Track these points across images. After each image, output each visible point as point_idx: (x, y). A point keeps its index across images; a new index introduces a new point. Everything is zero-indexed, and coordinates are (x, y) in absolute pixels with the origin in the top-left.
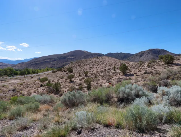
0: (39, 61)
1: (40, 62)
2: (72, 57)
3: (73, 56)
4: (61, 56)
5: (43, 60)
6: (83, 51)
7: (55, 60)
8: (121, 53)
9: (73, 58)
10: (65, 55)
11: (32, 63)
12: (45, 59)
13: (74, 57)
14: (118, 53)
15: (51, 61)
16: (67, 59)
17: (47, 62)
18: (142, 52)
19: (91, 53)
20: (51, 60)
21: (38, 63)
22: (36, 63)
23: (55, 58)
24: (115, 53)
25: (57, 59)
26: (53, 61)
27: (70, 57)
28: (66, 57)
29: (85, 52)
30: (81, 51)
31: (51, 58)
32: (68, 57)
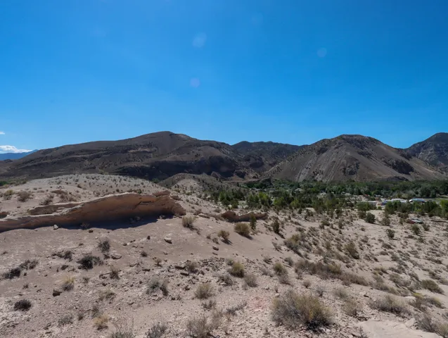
0: (51, 158)
1: (54, 160)
2: (146, 150)
3: (149, 146)
4: (118, 146)
5: (64, 156)
6: (176, 135)
7: (98, 156)
8: (270, 143)
9: (150, 152)
10: (128, 144)
11: (29, 162)
12: (70, 153)
13: (153, 149)
14: (262, 143)
15: (85, 158)
16: (133, 153)
17: (74, 160)
18: (324, 140)
19: (196, 140)
20: (88, 156)
21: (47, 163)
22: (40, 165)
23: (99, 151)
24: (255, 143)
25: (105, 154)
26: (91, 159)
27: (140, 149)
28: (131, 149)
29: (182, 137)
30: (171, 135)
31: (88, 151)
32: (137, 149)
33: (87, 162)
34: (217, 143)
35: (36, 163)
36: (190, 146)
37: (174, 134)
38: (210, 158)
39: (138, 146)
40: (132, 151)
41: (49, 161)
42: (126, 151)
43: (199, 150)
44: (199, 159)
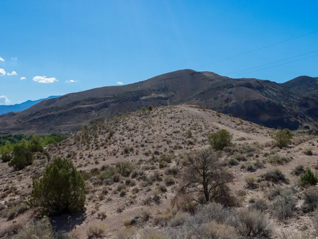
0: (57, 109)
1: (60, 111)
2: (161, 95)
3: (165, 90)
4: (127, 93)
5: (69, 105)
6: (199, 73)
7: (106, 106)
10: (139, 88)
11: (35, 115)
12: (75, 103)
13: (170, 94)
15: (92, 109)
16: (145, 100)
17: (79, 111)
19: (227, 79)
20: (94, 105)
21: (53, 116)
22: (48, 116)
23: (107, 99)
25: (113, 102)
26: (98, 109)
27: (153, 95)
28: (142, 96)
29: (208, 75)
30: (192, 74)
31: (92, 100)
32: (150, 94)
33: (93, 113)
34: (258, 81)
35: (42, 116)
36: (219, 88)
37: (195, 72)
38: (245, 103)
39: (150, 91)
40: (144, 98)
41: (55, 113)
42: (137, 99)
43: (230, 93)
44: (231, 104)
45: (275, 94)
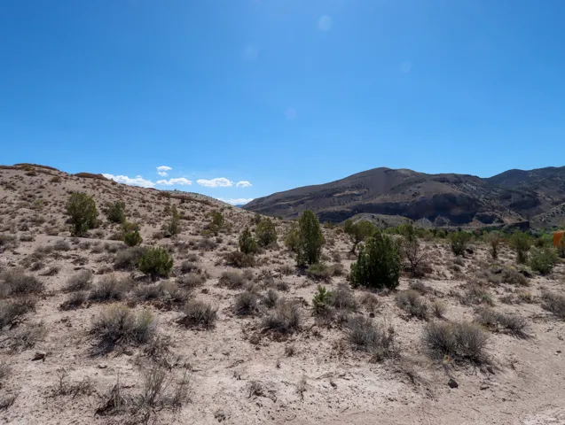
1: (263, 208)
2: (355, 192)
3: (358, 187)
4: (324, 190)
5: (272, 203)
7: (302, 202)
9: (359, 196)
10: (334, 186)
12: (277, 201)
13: (363, 191)
15: (290, 205)
16: (339, 197)
17: (279, 207)
19: (422, 175)
20: (292, 202)
23: (303, 196)
25: (309, 199)
26: (296, 205)
27: (347, 192)
28: (337, 192)
29: (403, 172)
30: (387, 171)
31: (292, 197)
32: (344, 191)
33: (291, 209)
34: (456, 176)
36: (410, 184)
37: (390, 170)
38: (434, 197)
39: (345, 188)
40: (337, 195)
42: (330, 195)
43: (419, 187)
44: (418, 199)
45: (474, 188)
